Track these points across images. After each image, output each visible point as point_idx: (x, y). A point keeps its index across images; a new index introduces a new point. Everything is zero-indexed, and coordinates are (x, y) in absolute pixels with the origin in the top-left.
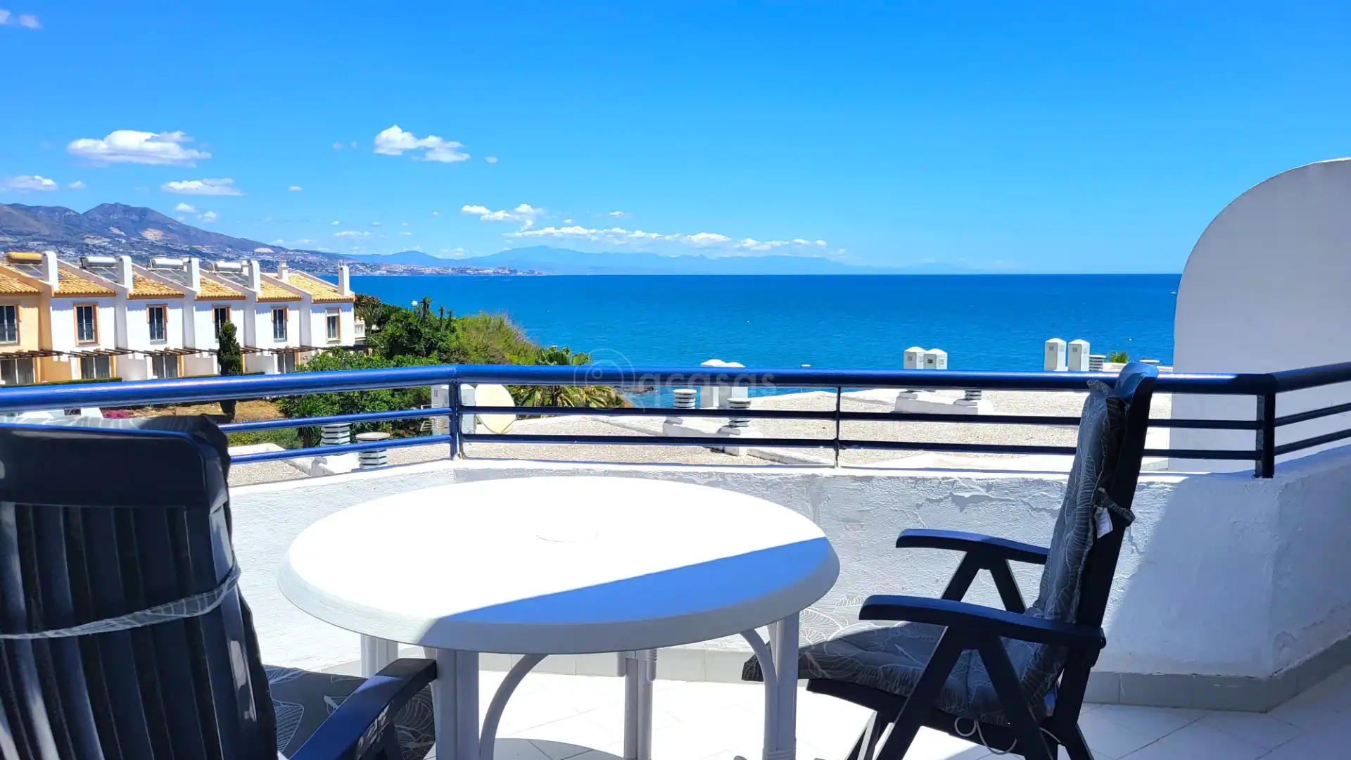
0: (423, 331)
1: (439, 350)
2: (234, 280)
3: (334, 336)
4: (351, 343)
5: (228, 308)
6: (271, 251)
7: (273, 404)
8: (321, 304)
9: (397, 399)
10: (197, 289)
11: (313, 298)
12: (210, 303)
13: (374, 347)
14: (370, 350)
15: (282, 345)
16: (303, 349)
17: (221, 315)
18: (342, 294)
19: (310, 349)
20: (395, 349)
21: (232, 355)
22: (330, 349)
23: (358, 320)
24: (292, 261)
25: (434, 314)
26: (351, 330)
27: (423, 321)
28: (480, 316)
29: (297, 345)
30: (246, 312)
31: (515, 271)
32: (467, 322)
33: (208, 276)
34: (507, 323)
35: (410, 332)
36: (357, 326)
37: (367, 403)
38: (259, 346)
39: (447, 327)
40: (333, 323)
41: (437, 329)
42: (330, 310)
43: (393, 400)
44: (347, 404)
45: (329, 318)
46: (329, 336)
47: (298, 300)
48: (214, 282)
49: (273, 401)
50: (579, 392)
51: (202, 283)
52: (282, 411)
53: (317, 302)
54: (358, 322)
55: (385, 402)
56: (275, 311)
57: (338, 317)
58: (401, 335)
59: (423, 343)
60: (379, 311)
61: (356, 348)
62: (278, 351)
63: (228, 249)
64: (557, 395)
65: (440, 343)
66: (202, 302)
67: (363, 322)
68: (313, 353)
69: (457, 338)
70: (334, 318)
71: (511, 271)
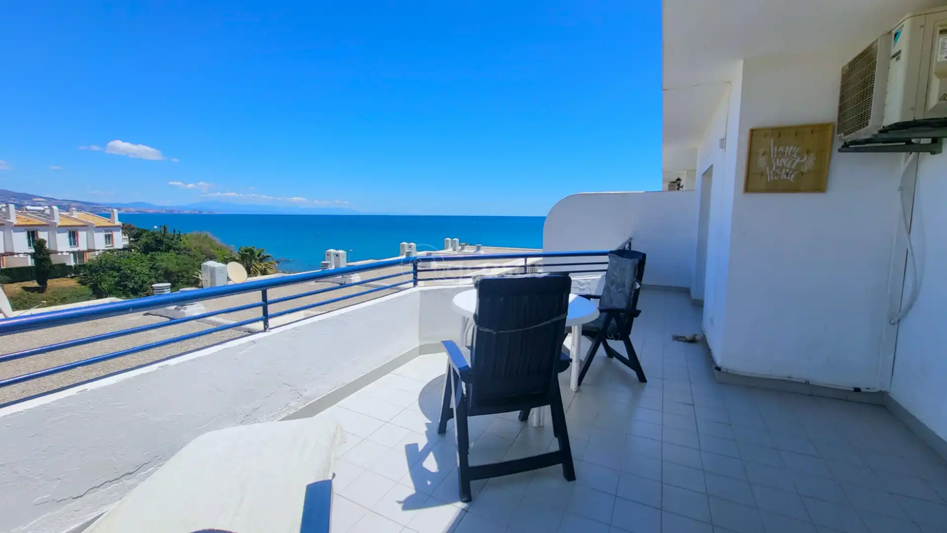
0: (164, 240)
1: (175, 249)
2: (39, 216)
3: (109, 243)
4: (121, 247)
5: (37, 231)
6: (45, 200)
7: (72, 279)
8: (99, 228)
9: (153, 272)
10: (13, 220)
11: (95, 225)
12: (23, 228)
13: (134, 248)
14: (133, 250)
15: (76, 249)
16: (89, 251)
17: (32, 235)
18: (114, 223)
19: (94, 250)
20: (147, 249)
21: (44, 255)
22: (109, 250)
23: (124, 236)
24: (60, 206)
25: (170, 232)
26: (120, 241)
27: (164, 235)
28: (195, 233)
29: (85, 249)
30: (50, 233)
31: (202, 212)
32: (187, 235)
33: (22, 214)
34: (210, 235)
35: (157, 241)
36: (124, 239)
37: (135, 276)
38: (59, 249)
39: (178, 238)
40: (109, 238)
41: (172, 239)
42: (106, 231)
43: (151, 273)
44: (122, 277)
45: (106, 235)
46: (107, 244)
47: (85, 227)
48: (25, 217)
49: (72, 277)
50: (261, 265)
51: (17, 218)
52: (79, 282)
53: (97, 227)
54: (124, 237)
55: (146, 274)
56: (70, 232)
57: (112, 235)
58: (151, 243)
59: (164, 246)
60: (134, 232)
61: (124, 249)
62: (73, 252)
63: (13, 198)
64: (251, 267)
65: (174, 246)
66: (18, 228)
67: (127, 237)
68: (97, 253)
69: (184, 243)
70: (109, 235)
71: (199, 212)
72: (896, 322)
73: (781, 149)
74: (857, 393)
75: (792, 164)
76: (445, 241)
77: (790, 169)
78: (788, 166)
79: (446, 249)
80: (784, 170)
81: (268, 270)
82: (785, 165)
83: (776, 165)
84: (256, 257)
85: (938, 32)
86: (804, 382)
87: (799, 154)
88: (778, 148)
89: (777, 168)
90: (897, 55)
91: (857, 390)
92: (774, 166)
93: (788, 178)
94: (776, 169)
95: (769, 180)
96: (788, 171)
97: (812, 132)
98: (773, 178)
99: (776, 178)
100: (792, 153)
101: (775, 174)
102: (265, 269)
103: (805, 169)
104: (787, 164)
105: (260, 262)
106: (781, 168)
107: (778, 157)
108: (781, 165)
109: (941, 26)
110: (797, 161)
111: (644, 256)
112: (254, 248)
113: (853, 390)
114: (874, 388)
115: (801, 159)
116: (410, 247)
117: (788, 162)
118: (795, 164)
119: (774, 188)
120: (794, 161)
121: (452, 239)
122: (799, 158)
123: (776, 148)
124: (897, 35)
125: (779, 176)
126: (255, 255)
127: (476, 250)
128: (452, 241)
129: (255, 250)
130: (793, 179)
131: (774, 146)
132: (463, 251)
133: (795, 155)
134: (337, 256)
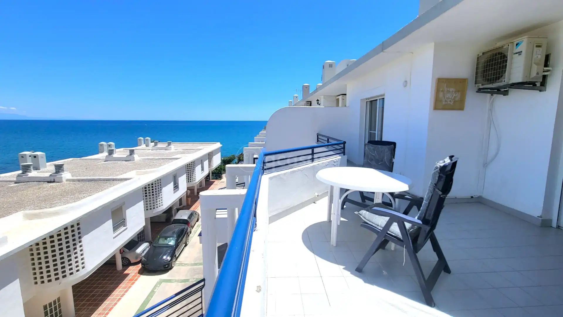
72: (485, 165)
74: (472, 198)
77: (451, 99)
78: (451, 98)
79: (140, 146)
80: (449, 100)
85: (535, 46)
86: (454, 198)
87: (455, 92)
89: (447, 98)
90: (520, 53)
91: (472, 197)
93: (450, 103)
95: (443, 104)
97: (460, 82)
99: (446, 103)
100: (453, 91)
101: (446, 101)
103: (457, 99)
106: (448, 98)
107: (447, 93)
109: (536, 44)
110: (454, 95)
111: (394, 144)
113: (470, 197)
114: (477, 195)
115: (455, 95)
116: (110, 146)
117: (451, 95)
118: (453, 97)
119: (445, 108)
124: (518, 45)
127: (167, 145)
130: (452, 104)
131: (446, 88)
132: (156, 146)
133: (453, 93)
134: (35, 157)
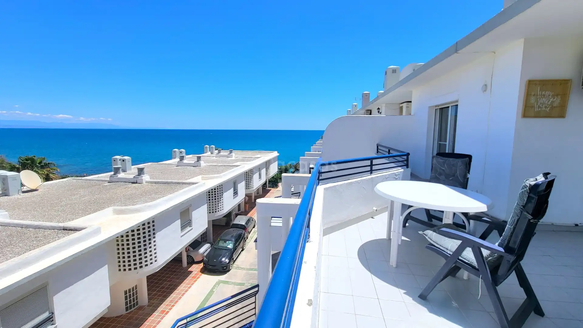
50: (43, 171)
73: (543, 93)
74: (577, 227)
75: (548, 102)
76: (205, 148)
79: (206, 153)
80: (544, 105)
81: (51, 175)
82: (545, 102)
83: (540, 102)
84: (38, 165)
86: (550, 224)
87: (552, 96)
88: (542, 92)
91: (577, 225)
92: (539, 103)
93: (546, 109)
94: (540, 104)
95: (536, 110)
96: (546, 105)
97: (561, 84)
98: (538, 109)
100: (549, 95)
101: (539, 107)
102: (47, 175)
103: (555, 105)
104: (546, 102)
105: (41, 168)
107: (541, 97)
108: (543, 102)
110: (551, 100)
111: (470, 157)
112: (34, 156)
113: (574, 225)
116: (181, 153)
117: (546, 100)
118: (550, 101)
119: (538, 115)
120: (550, 100)
121: (210, 146)
122: (552, 98)
123: (541, 92)
125: (541, 108)
126: (36, 163)
127: (229, 153)
128: (210, 147)
129: (35, 158)
130: (549, 110)
131: (540, 91)
132: (220, 154)
133: (550, 97)
134: (123, 161)
